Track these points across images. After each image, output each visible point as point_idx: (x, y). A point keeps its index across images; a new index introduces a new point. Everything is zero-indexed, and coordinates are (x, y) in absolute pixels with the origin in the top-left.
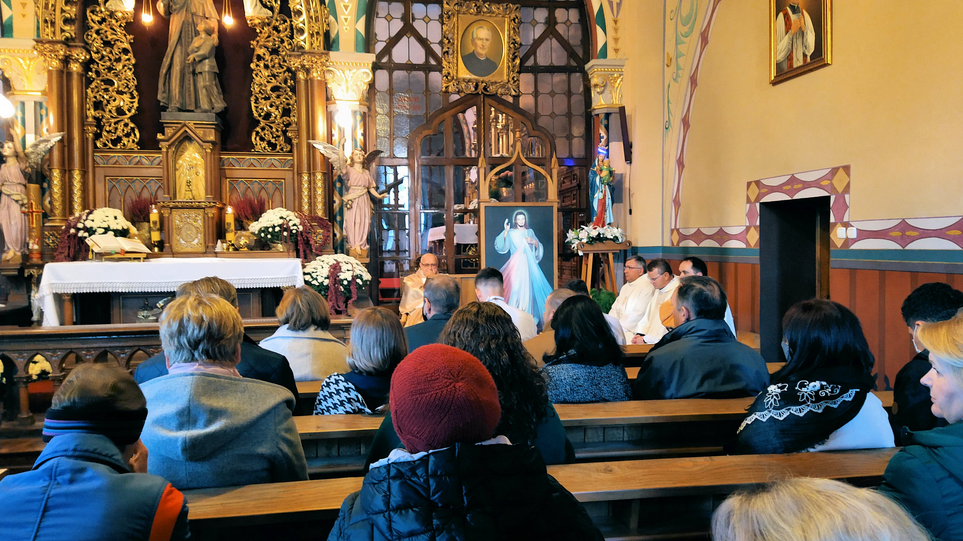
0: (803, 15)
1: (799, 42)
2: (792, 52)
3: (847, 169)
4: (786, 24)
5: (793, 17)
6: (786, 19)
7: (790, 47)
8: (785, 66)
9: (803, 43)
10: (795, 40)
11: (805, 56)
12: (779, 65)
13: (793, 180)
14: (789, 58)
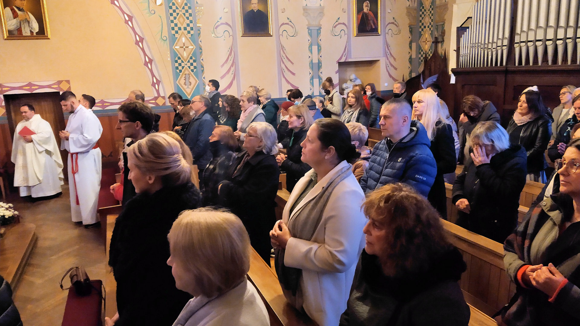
0: (27, 13)
1: (26, 25)
2: (21, 27)
3: (68, 82)
4: (13, 14)
5: (19, 13)
6: (13, 12)
7: (19, 25)
8: (16, 33)
9: (29, 26)
10: (22, 23)
11: (32, 32)
12: (10, 32)
13: (30, 84)
14: (19, 30)
